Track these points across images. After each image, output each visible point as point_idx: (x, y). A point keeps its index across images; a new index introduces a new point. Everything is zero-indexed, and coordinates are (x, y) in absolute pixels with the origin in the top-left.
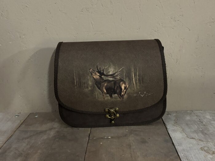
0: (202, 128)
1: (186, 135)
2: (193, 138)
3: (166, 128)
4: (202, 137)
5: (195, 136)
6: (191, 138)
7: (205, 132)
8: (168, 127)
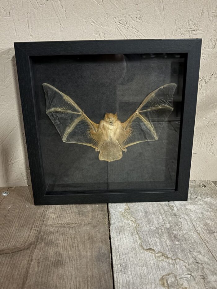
0: (169, 223)
1: (139, 242)
2: (150, 249)
3: (109, 223)
4: (167, 246)
5: (156, 244)
6: (147, 250)
7: (174, 232)
8: (112, 222)
